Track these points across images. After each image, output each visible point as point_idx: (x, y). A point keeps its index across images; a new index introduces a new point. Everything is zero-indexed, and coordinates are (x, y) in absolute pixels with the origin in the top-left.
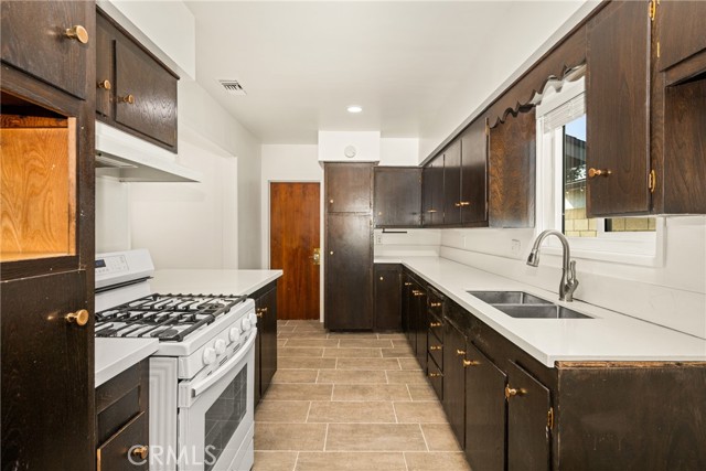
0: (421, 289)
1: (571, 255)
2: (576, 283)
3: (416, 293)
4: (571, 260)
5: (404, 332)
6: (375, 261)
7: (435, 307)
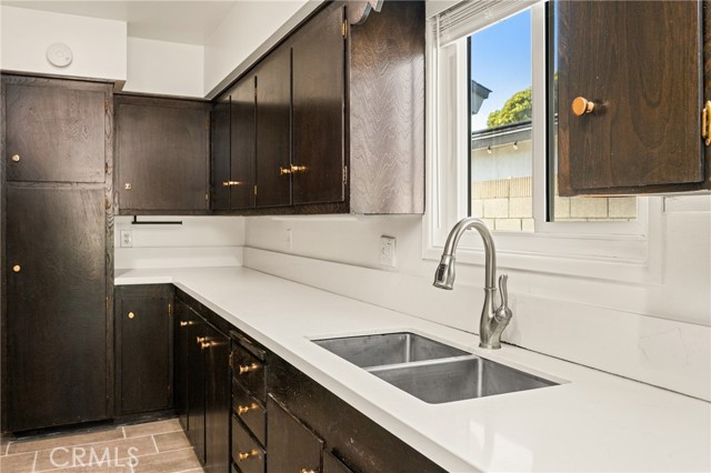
0: (214, 335)
1: (498, 264)
2: (509, 314)
3: (205, 343)
4: (498, 274)
5: (177, 414)
6: (118, 281)
7: (245, 373)
